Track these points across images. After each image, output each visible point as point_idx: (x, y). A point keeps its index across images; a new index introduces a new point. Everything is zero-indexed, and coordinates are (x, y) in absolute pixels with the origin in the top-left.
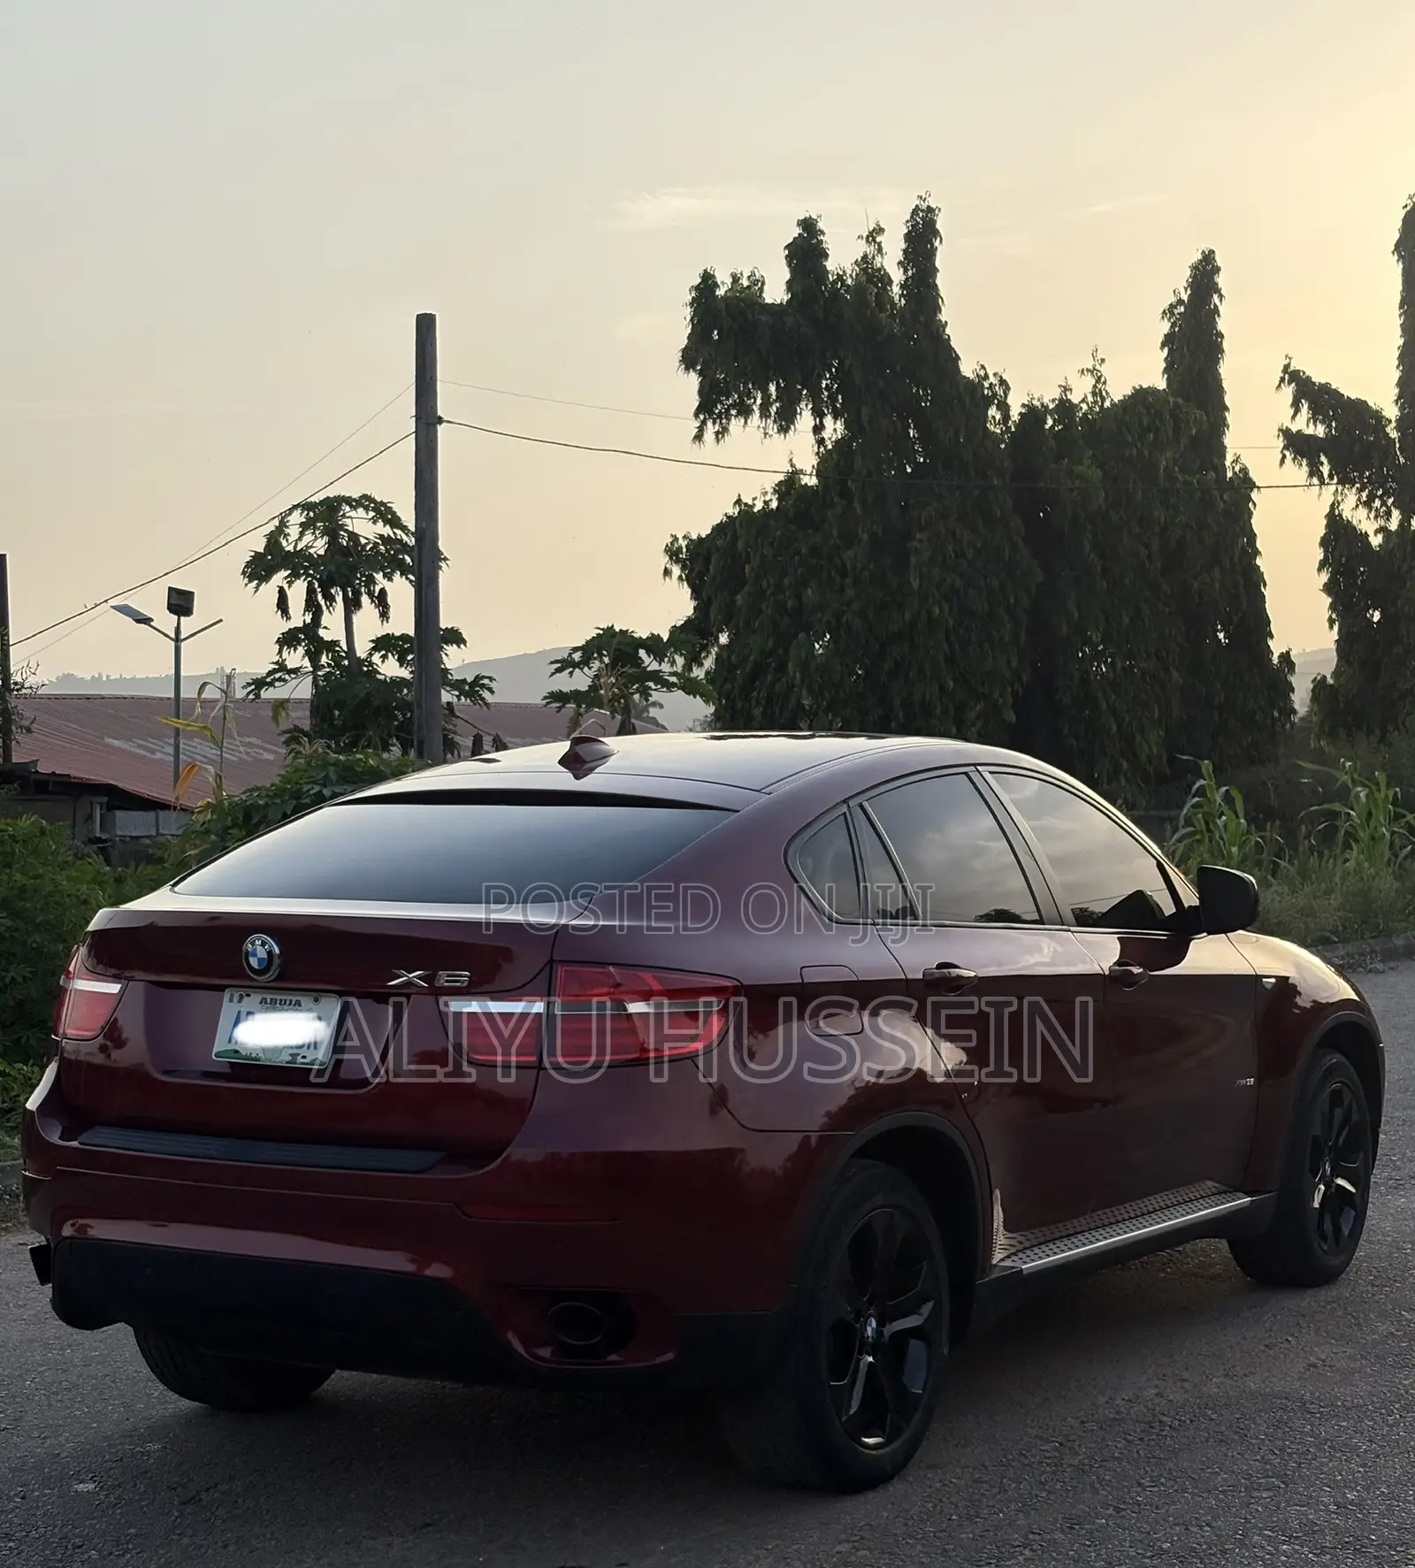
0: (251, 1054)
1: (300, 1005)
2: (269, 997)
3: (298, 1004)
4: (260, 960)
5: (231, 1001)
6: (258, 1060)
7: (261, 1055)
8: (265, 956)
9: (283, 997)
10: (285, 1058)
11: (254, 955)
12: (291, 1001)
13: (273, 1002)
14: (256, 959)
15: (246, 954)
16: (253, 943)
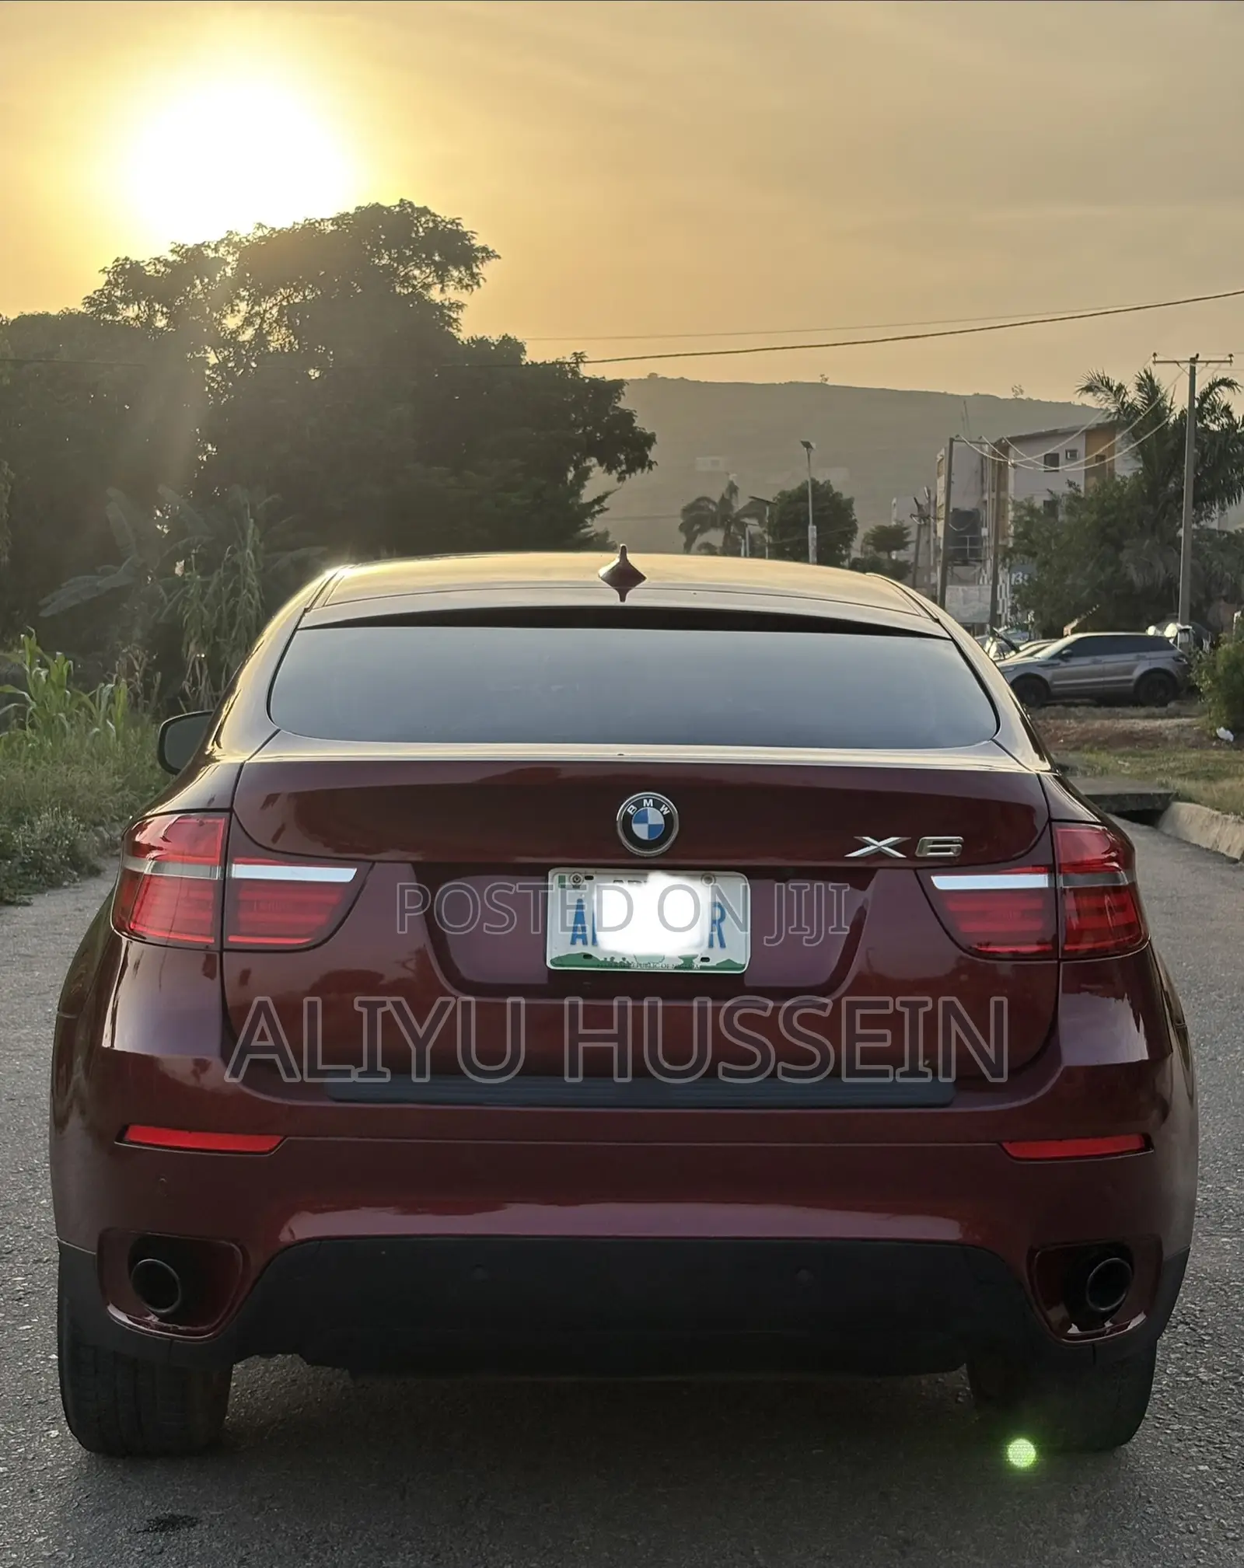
0: (612, 958)
4: (652, 828)
6: (628, 966)
7: (630, 960)
8: (661, 821)
11: (643, 819)
14: (651, 822)
15: (628, 819)
16: (639, 804)
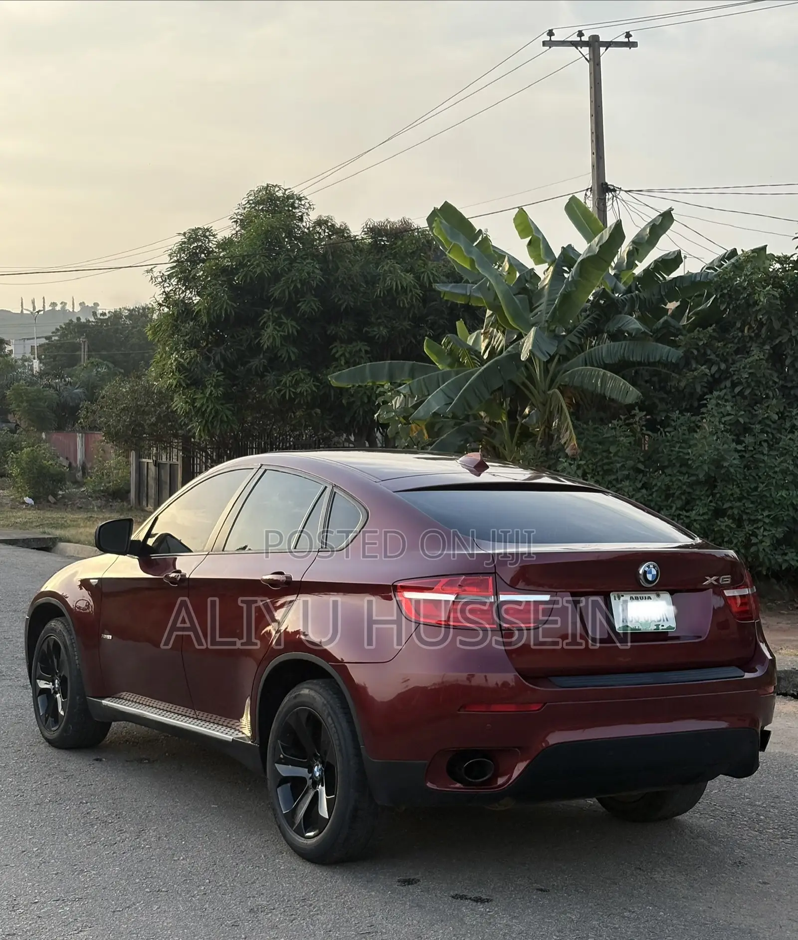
1: (651, 599)
2: (634, 596)
3: (649, 598)
4: (653, 576)
5: (615, 599)
6: (640, 630)
7: (640, 627)
9: (641, 596)
10: (652, 628)
11: (650, 573)
12: (645, 597)
13: (637, 598)
14: (653, 573)
15: (645, 572)
16: (648, 567)
